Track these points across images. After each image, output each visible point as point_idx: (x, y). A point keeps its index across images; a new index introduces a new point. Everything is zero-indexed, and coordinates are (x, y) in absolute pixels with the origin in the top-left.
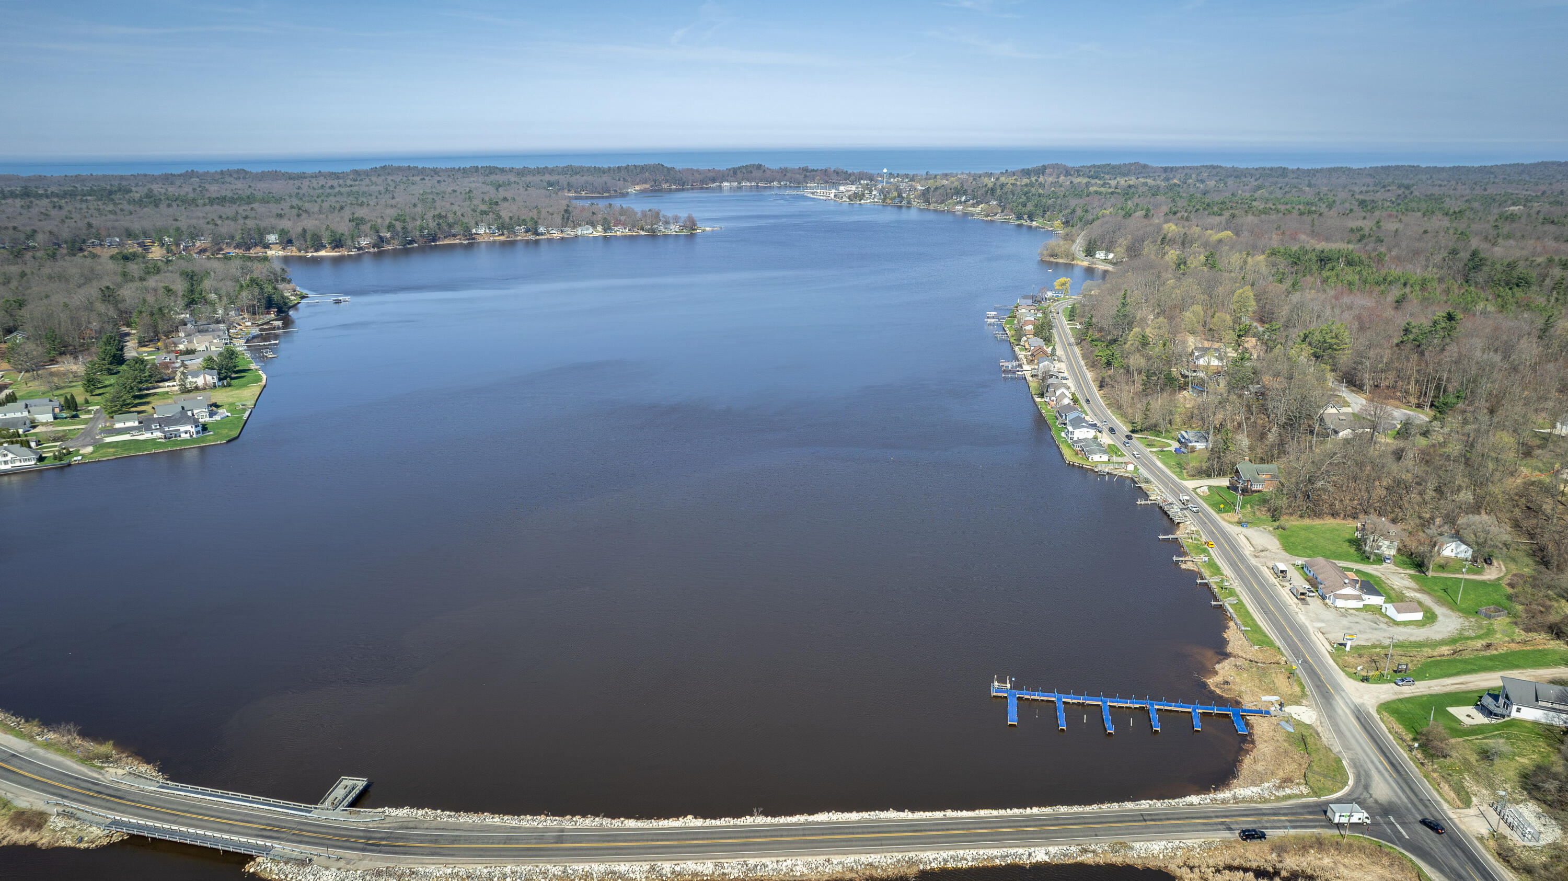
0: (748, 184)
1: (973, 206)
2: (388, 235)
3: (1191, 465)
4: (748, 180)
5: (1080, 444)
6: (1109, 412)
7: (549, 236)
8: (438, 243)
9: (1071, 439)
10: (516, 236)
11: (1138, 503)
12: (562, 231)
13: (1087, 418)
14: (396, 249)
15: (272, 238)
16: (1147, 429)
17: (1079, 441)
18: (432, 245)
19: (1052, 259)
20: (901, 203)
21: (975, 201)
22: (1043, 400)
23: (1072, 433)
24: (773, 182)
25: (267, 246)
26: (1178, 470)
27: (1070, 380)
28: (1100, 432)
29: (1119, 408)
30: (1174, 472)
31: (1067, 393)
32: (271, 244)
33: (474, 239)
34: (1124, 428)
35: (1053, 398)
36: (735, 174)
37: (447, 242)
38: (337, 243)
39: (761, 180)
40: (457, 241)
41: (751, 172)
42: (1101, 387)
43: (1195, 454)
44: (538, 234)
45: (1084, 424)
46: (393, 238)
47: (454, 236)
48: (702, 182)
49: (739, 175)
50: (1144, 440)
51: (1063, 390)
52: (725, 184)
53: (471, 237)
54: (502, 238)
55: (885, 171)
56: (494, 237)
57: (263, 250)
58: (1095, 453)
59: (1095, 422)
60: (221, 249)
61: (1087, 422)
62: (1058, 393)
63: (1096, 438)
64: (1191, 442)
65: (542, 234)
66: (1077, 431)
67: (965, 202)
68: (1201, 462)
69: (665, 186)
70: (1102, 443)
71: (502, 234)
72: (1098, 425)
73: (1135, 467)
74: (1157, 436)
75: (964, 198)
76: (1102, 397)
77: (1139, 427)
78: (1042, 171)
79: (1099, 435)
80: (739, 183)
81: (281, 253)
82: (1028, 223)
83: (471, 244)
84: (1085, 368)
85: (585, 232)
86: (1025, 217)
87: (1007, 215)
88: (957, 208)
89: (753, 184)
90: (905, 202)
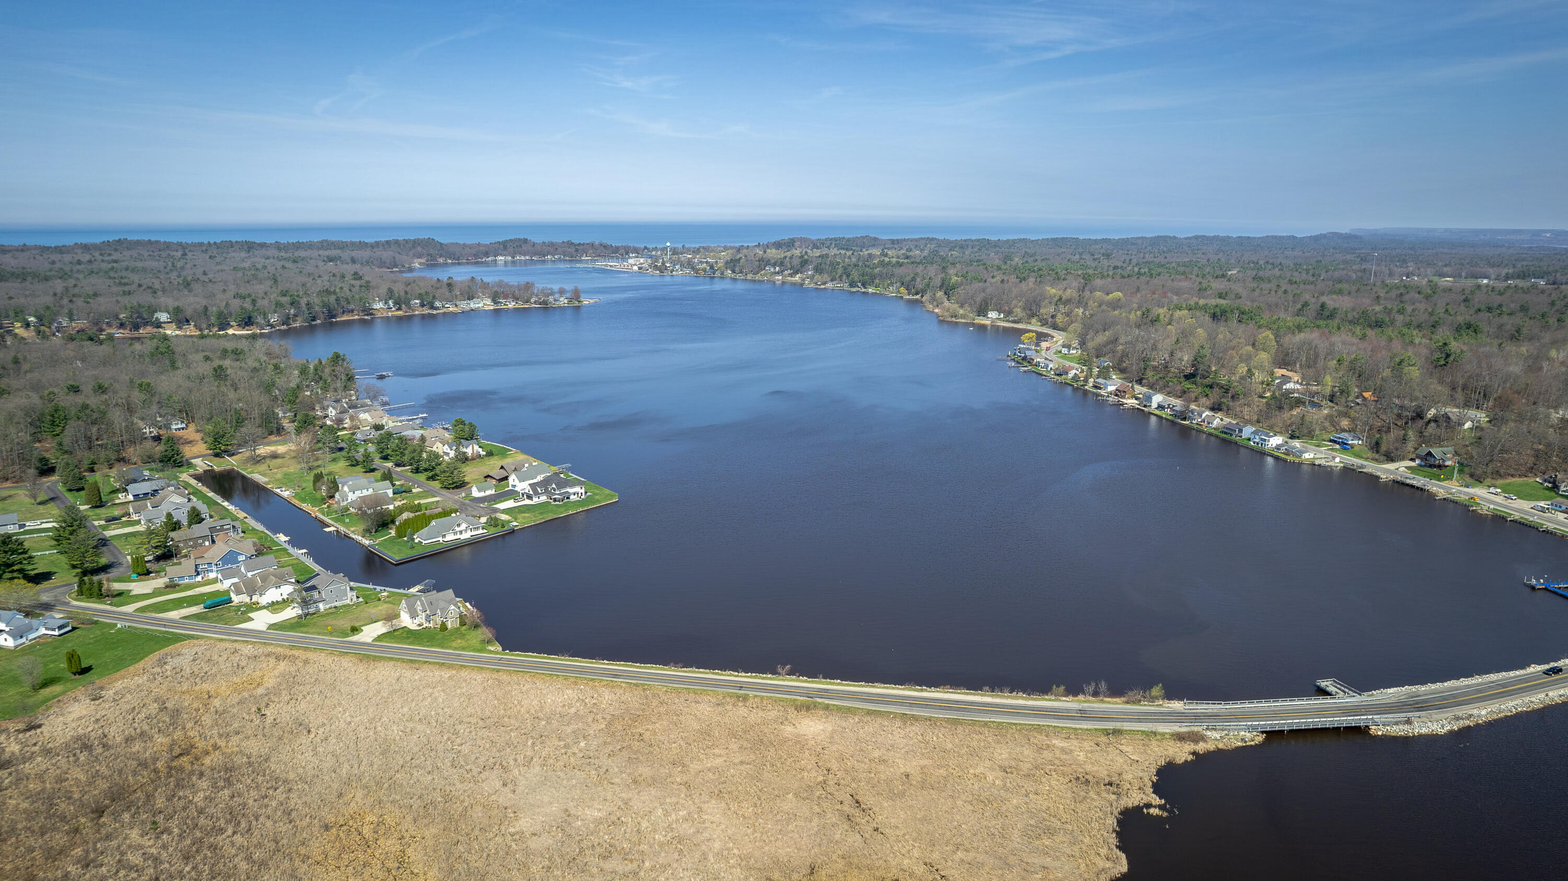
0: (523, 258)
1: (791, 275)
2: (292, 312)
4: (520, 254)
7: (445, 310)
8: (338, 319)
10: (413, 310)
12: (456, 305)
14: (302, 326)
15: (162, 317)
18: (332, 321)
19: (954, 319)
20: (714, 274)
22: (1189, 422)
24: (546, 255)
32: (162, 323)
33: (372, 314)
35: (1199, 420)
36: (504, 247)
37: (345, 318)
38: (247, 322)
39: (535, 254)
40: (356, 317)
41: (520, 246)
44: (434, 309)
47: (352, 311)
48: (476, 256)
49: (510, 249)
51: (1207, 413)
52: (500, 258)
53: (368, 311)
54: (400, 313)
55: (668, 244)
56: (390, 312)
62: (1204, 416)
65: (437, 308)
69: (441, 260)
71: (399, 309)
77: (1298, 435)
78: (791, 244)
80: (513, 257)
82: (864, 290)
83: (368, 320)
85: (477, 306)
86: (859, 284)
87: (838, 283)
88: (777, 278)
89: (527, 258)
90: (718, 273)
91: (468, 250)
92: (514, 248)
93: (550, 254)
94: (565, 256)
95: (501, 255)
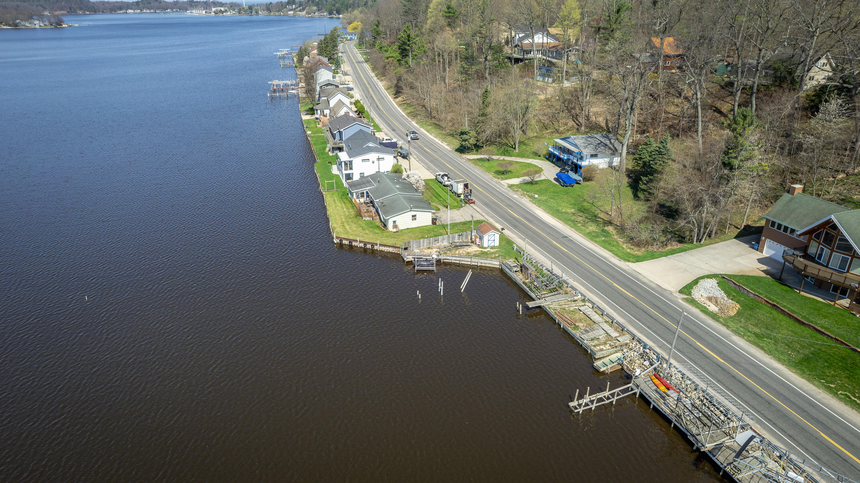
1: (300, 11)
5: (365, 190)
6: (414, 123)
9: (349, 177)
13: (379, 135)
16: (489, 142)
17: (364, 180)
20: (251, 13)
21: (301, 8)
22: (314, 117)
23: (349, 165)
24: (167, 9)
27: (356, 90)
28: (404, 157)
29: (430, 115)
30: (592, 238)
31: (347, 101)
34: (444, 145)
35: (327, 112)
41: (150, 3)
42: (398, 92)
45: (371, 145)
48: (111, 9)
49: (141, 5)
50: (486, 164)
51: (340, 97)
58: (400, 210)
59: (394, 140)
61: (375, 140)
62: (333, 102)
63: (397, 170)
66: (357, 161)
67: (295, 9)
69: (80, 12)
70: (412, 180)
72: (400, 143)
73: (503, 238)
74: (506, 153)
75: (294, 6)
76: (400, 105)
77: (472, 141)
79: (403, 163)
82: (337, 16)
84: (375, 78)
86: (335, 12)
87: (322, 13)
88: (289, 12)
89: (152, 11)
90: (254, 12)
91: (107, 5)
92: (145, 4)
93: (170, 8)
94: (180, 9)
95: (132, 9)
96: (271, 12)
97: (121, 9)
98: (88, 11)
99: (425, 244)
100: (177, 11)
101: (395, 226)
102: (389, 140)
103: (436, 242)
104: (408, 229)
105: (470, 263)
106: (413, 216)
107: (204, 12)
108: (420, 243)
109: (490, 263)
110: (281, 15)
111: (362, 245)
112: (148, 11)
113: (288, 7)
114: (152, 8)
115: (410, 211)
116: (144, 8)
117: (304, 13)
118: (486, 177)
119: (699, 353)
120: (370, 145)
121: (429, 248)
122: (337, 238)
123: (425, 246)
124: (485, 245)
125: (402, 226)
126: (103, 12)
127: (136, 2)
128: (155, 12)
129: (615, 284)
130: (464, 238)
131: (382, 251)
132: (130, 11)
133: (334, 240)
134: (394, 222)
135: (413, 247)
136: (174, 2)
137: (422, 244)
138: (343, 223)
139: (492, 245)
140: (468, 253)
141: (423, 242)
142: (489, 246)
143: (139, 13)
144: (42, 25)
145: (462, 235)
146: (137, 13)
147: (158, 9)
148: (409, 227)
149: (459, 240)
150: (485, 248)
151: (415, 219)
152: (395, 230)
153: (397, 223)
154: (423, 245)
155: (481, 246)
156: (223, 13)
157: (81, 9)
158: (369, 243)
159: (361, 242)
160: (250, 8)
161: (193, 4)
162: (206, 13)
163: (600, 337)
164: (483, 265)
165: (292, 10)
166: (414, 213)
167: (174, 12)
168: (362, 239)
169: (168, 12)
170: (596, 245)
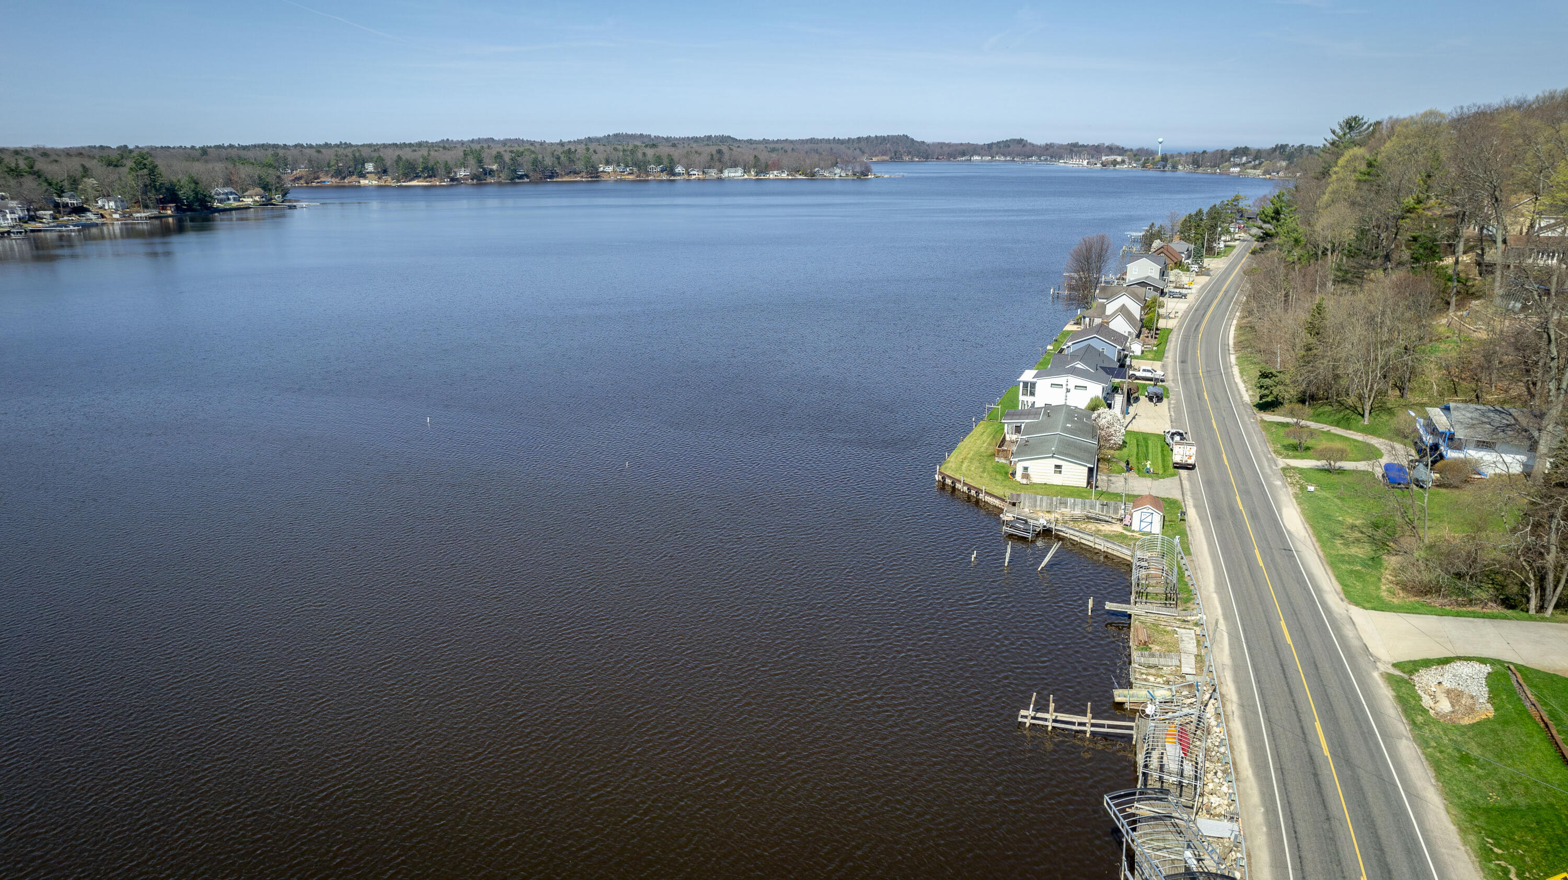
1: (1254, 168)
2: (495, 167)
3: (1429, 536)
6: (1232, 357)
8: (555, 180)
9: (1027, 406)
10: (648, 176)
11: (1027, 716)
12: (703, 172)
14: (500, 182)
15: (370, 167)
17: (1033, 410)
18: (545, 181)
20: (1164, 167)
21: (1257, 162)
22: (1080, 328)
23: (1030, 388)
24: (1032, 156)
25: (363, 175)
26: (1361, 551)
30: (1334, 562)
32: (368, 173)
33: (598, 177)
34: (1247, 394)
37: (566, 179)
38: (430, 172)
40: (579, 179)
41: (1009, 147)
43: (1466, 495)
44: (674, 174)
46: (500, 171)
47: (576, 173)
48: (950, 155)
51: (1125, 300)
53: (597, 173)
54: (631, 177)
56: (621, 175)
57: (357, 179)
58: (1035, 452)
60: (318, 178)
62: (1111, 308)
63: (1095, 407)
64: (1458, 447)
65: (679, 174)
66: (1044, 384)
67: (1244, 164)
68: (1478, 527)
69: (907, 159)
71: (632, 173)
74: (1345, 423)
75: (1244, 159)
76: (1243, 328)
80: (993, 157)
81: (375, 183)
85: (733, 174)
88: (1232, 170)
89: (1008, 159)
90: (1169, 166)
91: (945, 149)
92: (1000, 148)
93: (1036, 155)
94: (1052, 157)
95: (979, 155)
96: (1198, 167)
97: (964, 154)
98: (917, 156)
99: (1044, 504)
100: (1046, 160)
101: (1026, 476)
102: (1149, 371)
103: (1063, 505)
104: (1045, 484)
105: (1091, 544)
106: (1058, 467)
107: (1085, 162)
108: (1036, 501)
109: (1118, 551)
110: (1215, 173)
111: (965, 489)
112: (1002, 158)
113: (1232, 159)
114: (1009, 154)
115: (1053, 457)
116: (997, 154)
117: (1258, 172)
118: (1259, 449)
119: (1298, 731)
120: (1078, 366)
121: (1048, 512)
122: (941, 473)
123: (1044, 508)
124: (1135, 527)
125: (1036, 478)
126: (937, 158)
127: (988, 145)
128: (1013, 161)
129: (1283, 623)
130: (1111, 511)
131: (987, 502)
132: (976, 158)
133: (936, 476)
134: (1026, 469)
135: (1024, 504)
136: (1047, 145)
137: (1038, 503)
138: (966, 458)
139: (1148, 529)
140: (1099, 530)
141: (1041, 500)
142: (1140, 531)
143: (989, 161)
144: (843, 174)
145: (1107, 505)
146: (985, 161)
147: (1018, 155)
148: (1049, 482)
149: (1102, 511)
150: (1134, 531)
151: (1060, 472)
152: (1024, 481)
153: (1029, 471)
154: (1041, 506)
155: (1127, 527)
156: (1115, 166)
157: (909, 153)
158: (950, 477)
159: (965, 484)
160: (1164, 159)
161: (1075, 149)
162: (1088, 163)
163: (1165, 668)
164: (1109, 551)
165: (1238, 165)
166: (1059, 462)
167: (1041, 160)
168: (968, 481)
169: (1032, 161)
170: (1330, 572)
